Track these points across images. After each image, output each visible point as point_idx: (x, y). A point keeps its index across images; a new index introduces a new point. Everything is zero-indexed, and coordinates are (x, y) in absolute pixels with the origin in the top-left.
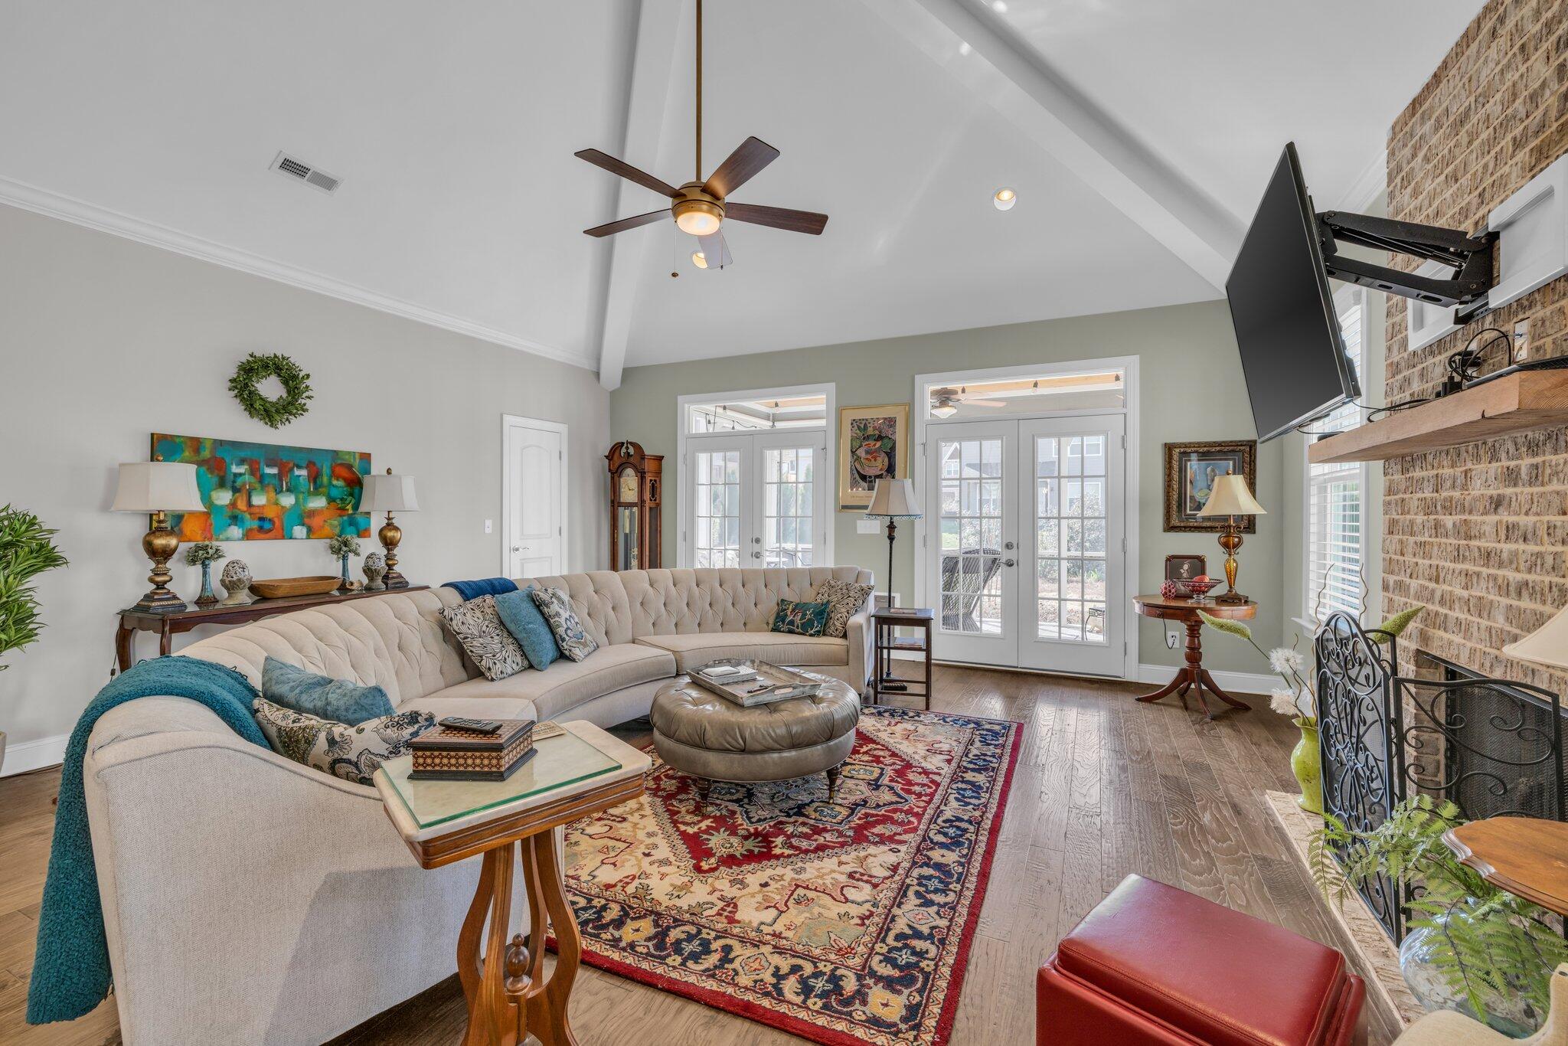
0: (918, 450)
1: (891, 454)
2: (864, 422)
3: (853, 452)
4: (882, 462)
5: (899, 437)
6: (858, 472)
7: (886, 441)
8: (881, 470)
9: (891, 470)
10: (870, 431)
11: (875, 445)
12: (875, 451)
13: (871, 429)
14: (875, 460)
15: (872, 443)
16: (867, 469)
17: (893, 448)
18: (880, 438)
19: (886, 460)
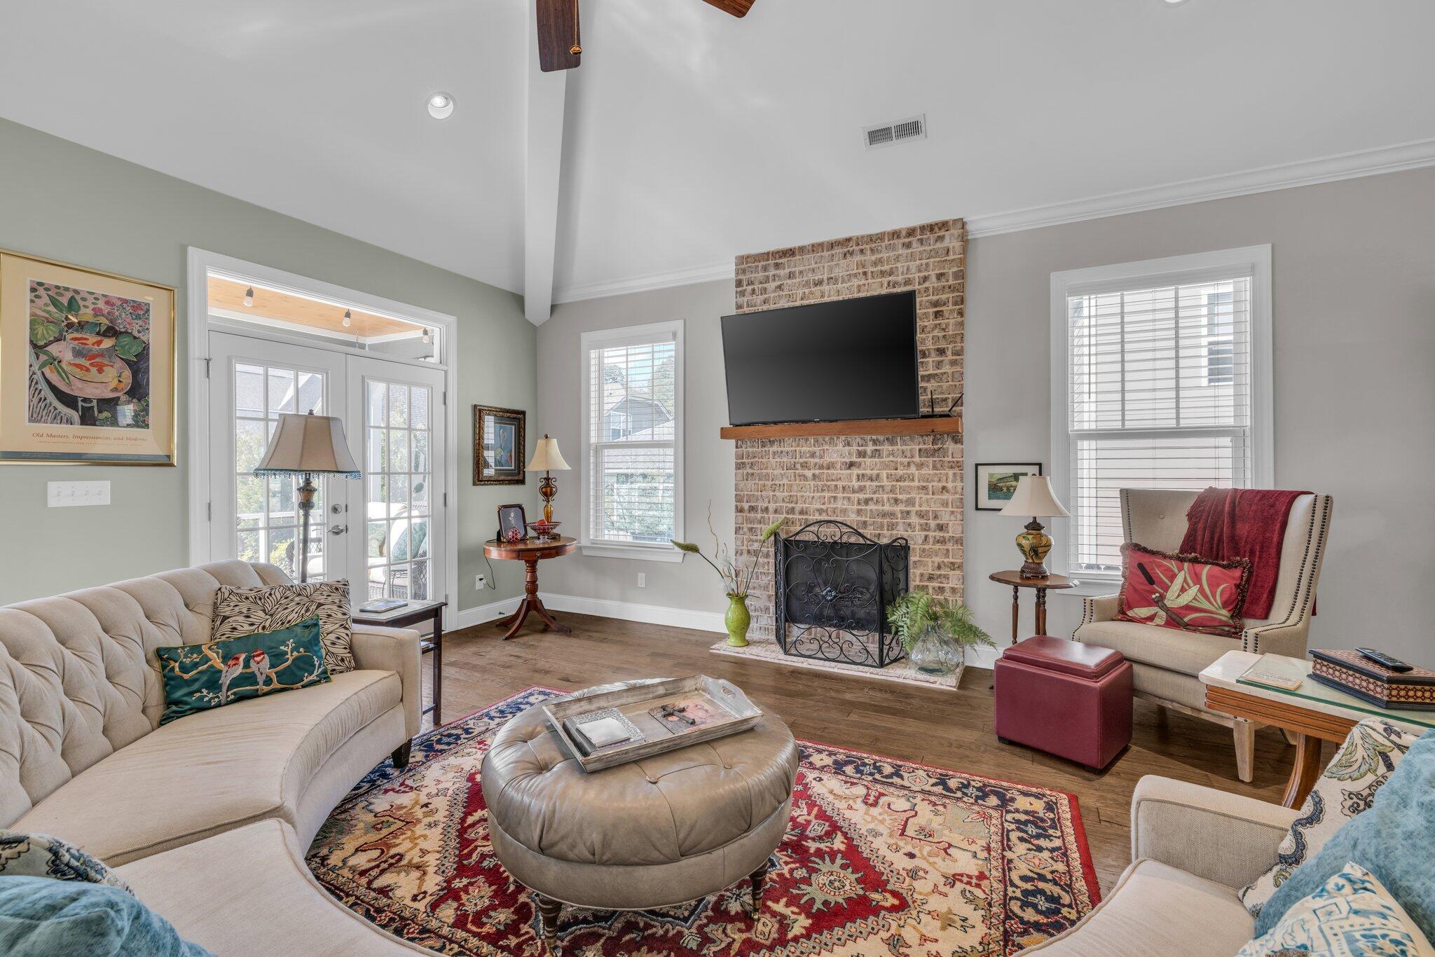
0: (196, 368)
1: (138, 365)
2: (69, 295)
3: (37, 348)
4: (112, 379)
5: (156, 337)
6: (54, 389)
7: (125, 340)
8: (115, 390)
9: (138, 391)
10: (87, 314)
11: (99, 343)
12: (101, 355)
13: (89, 311)
14: (100, 371)
15: (92, 338)
16: (79, 384)
17: (143, 355)
18: (111, 332)
19: (127, 374)
